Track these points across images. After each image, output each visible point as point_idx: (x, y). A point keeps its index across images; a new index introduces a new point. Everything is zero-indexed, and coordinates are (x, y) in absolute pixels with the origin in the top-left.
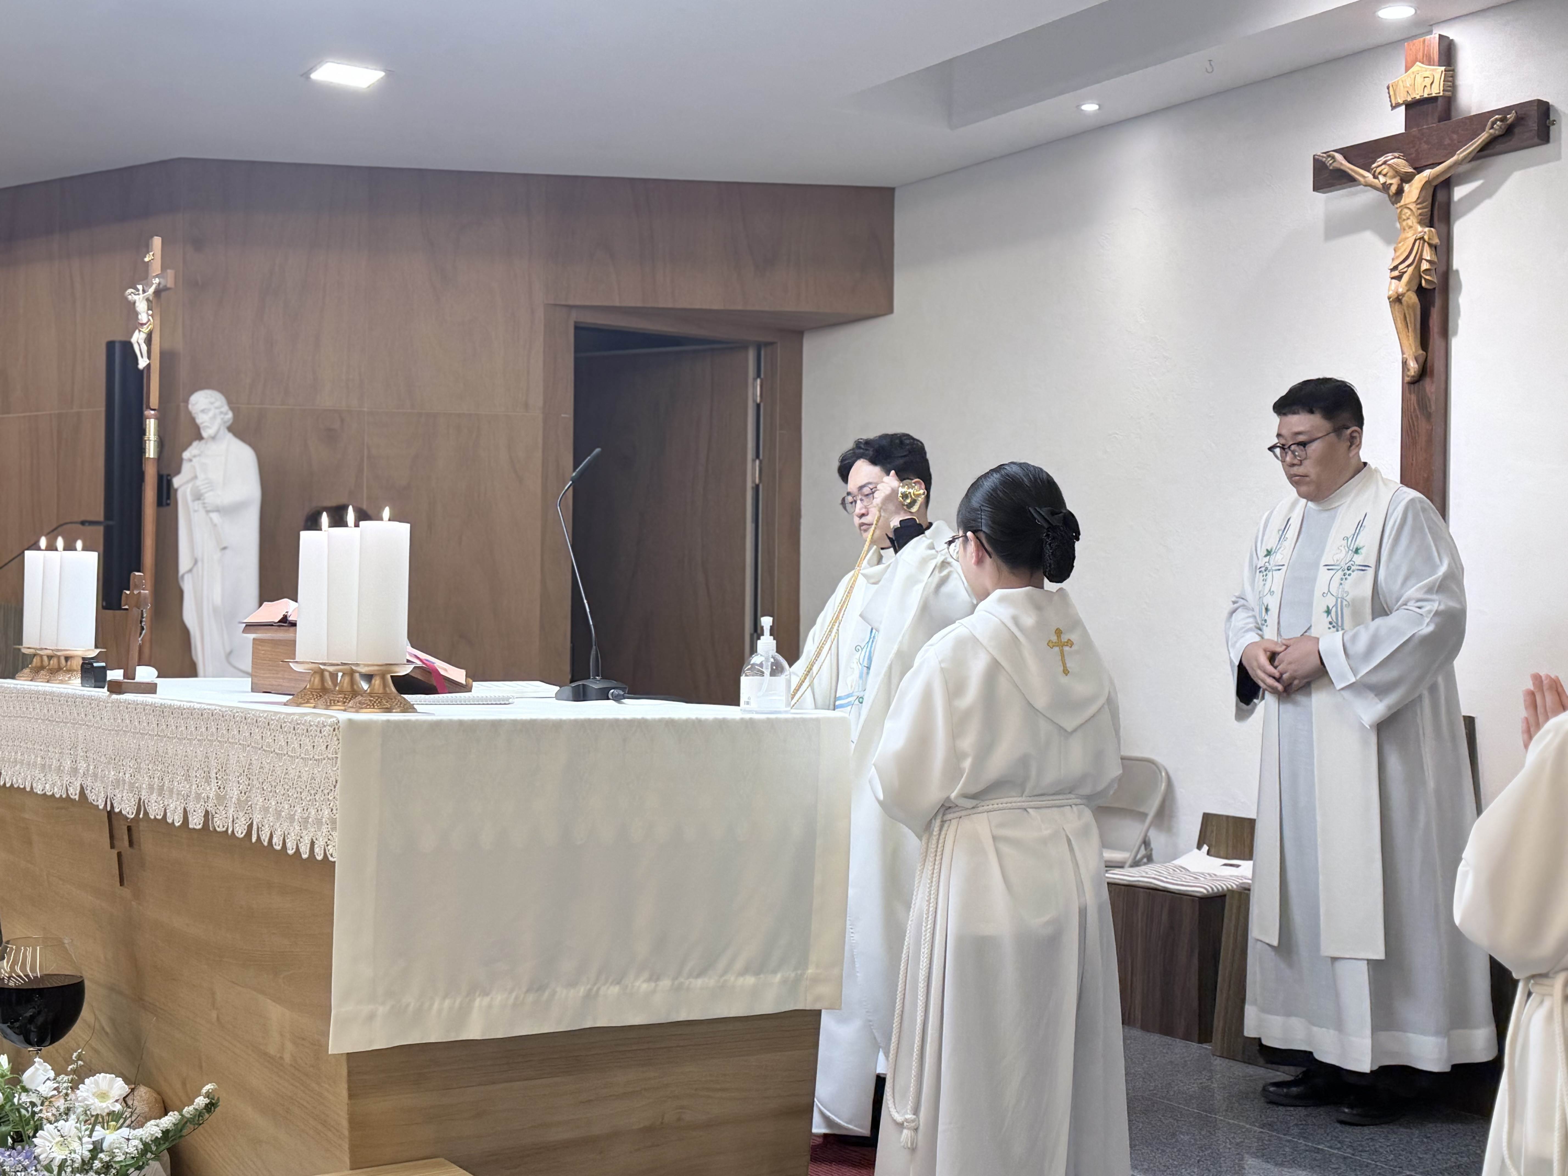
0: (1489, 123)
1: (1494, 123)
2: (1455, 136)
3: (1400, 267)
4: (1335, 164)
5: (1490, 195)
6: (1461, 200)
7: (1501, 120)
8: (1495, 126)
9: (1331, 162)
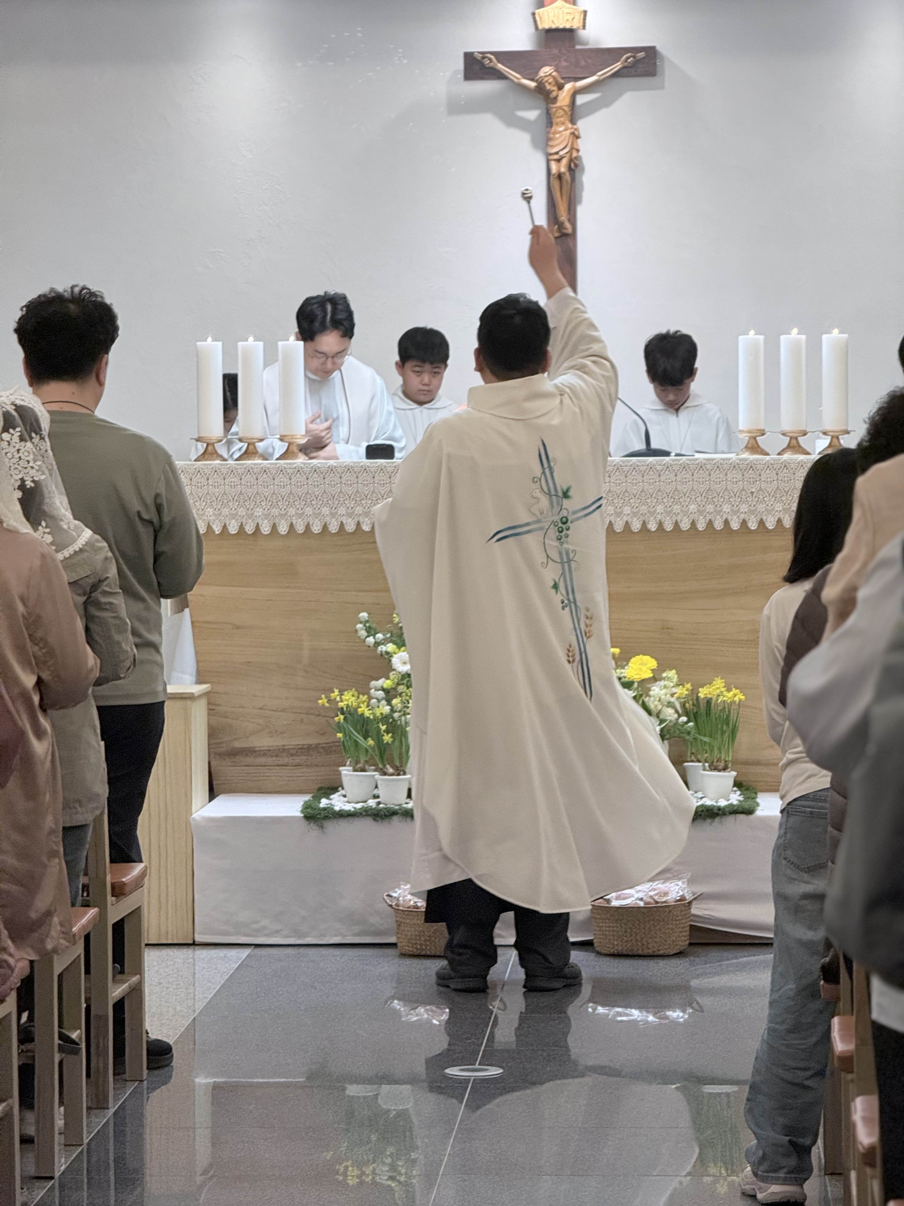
0: (624, 57)
1: (628, 58)
2: (590, 61)
3: (561, 153)
4: (491, 64)
5: (607, 105)
6: (583, 105)
7: (634, 57)
8: (629, 60)
9: (488, 62)
